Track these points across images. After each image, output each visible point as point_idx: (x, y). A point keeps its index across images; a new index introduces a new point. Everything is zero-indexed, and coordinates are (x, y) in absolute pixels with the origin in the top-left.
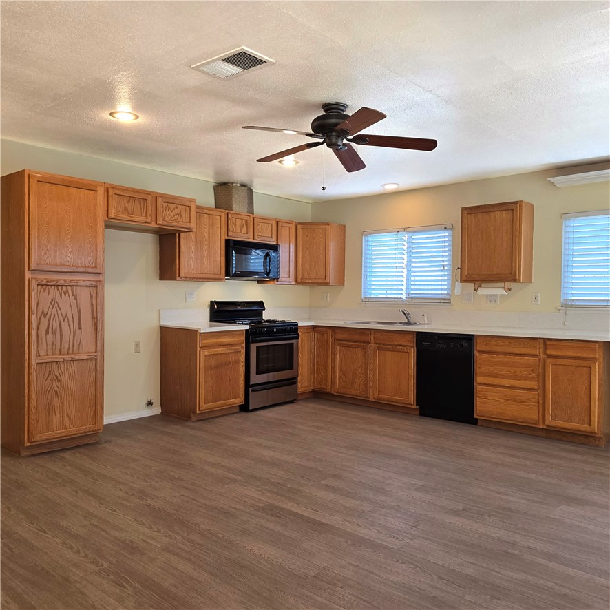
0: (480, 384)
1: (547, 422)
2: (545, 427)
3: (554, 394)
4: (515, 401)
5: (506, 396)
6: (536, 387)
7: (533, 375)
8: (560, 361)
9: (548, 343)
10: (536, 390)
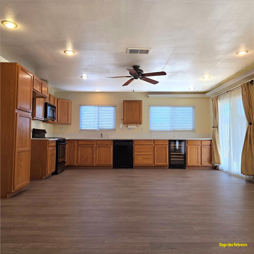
0: (135, 155)
1: (155, 164)
2: (154, 165)
3: (157, 155)
4: (146, 159)
5: (143, 158)
6: (152, 154)
7: (151, 150)
8: (158, 146)
9: (155, 141)
10: (152, 155)
